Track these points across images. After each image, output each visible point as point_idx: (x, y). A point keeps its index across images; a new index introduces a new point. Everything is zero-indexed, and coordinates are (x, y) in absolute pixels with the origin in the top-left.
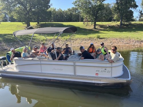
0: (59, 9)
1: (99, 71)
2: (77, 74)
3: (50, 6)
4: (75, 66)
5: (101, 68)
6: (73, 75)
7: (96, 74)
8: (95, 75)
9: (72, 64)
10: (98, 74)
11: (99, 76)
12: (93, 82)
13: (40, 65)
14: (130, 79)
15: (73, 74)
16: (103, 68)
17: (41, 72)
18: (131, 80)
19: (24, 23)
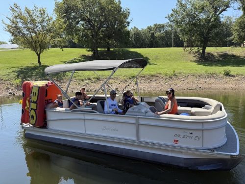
0: (133, 28)
1: (179, 136)
2: (142, 139)
3: (128, 23)
4: (138, 125)
5: (183, 131)
6: (134, 141)
7: (175, 141)
8: (172, 143)
9: (133, 121)
10: (177, 141)
11: (180, 144)
12: (170, 154)
13: (83, 121)
14: (237, 153)
15: (134, 138)
16: (186, 131)
17: (84, 132)
18: (240, 154)
19: (88, 49)
